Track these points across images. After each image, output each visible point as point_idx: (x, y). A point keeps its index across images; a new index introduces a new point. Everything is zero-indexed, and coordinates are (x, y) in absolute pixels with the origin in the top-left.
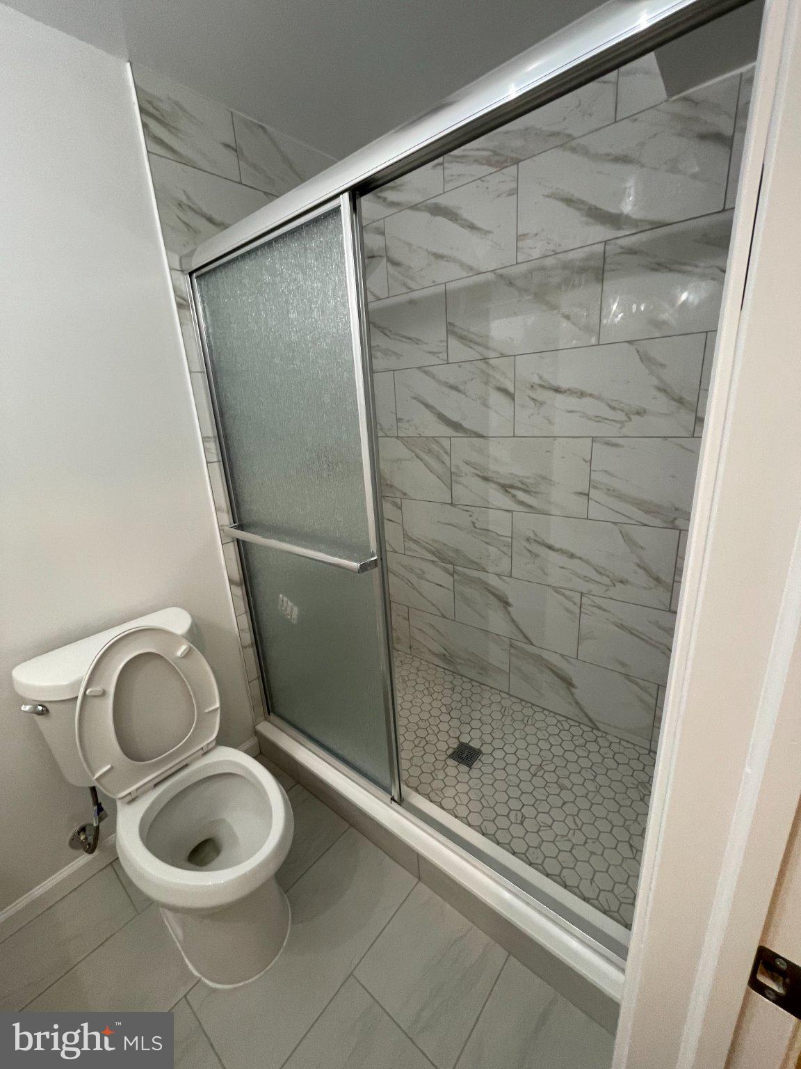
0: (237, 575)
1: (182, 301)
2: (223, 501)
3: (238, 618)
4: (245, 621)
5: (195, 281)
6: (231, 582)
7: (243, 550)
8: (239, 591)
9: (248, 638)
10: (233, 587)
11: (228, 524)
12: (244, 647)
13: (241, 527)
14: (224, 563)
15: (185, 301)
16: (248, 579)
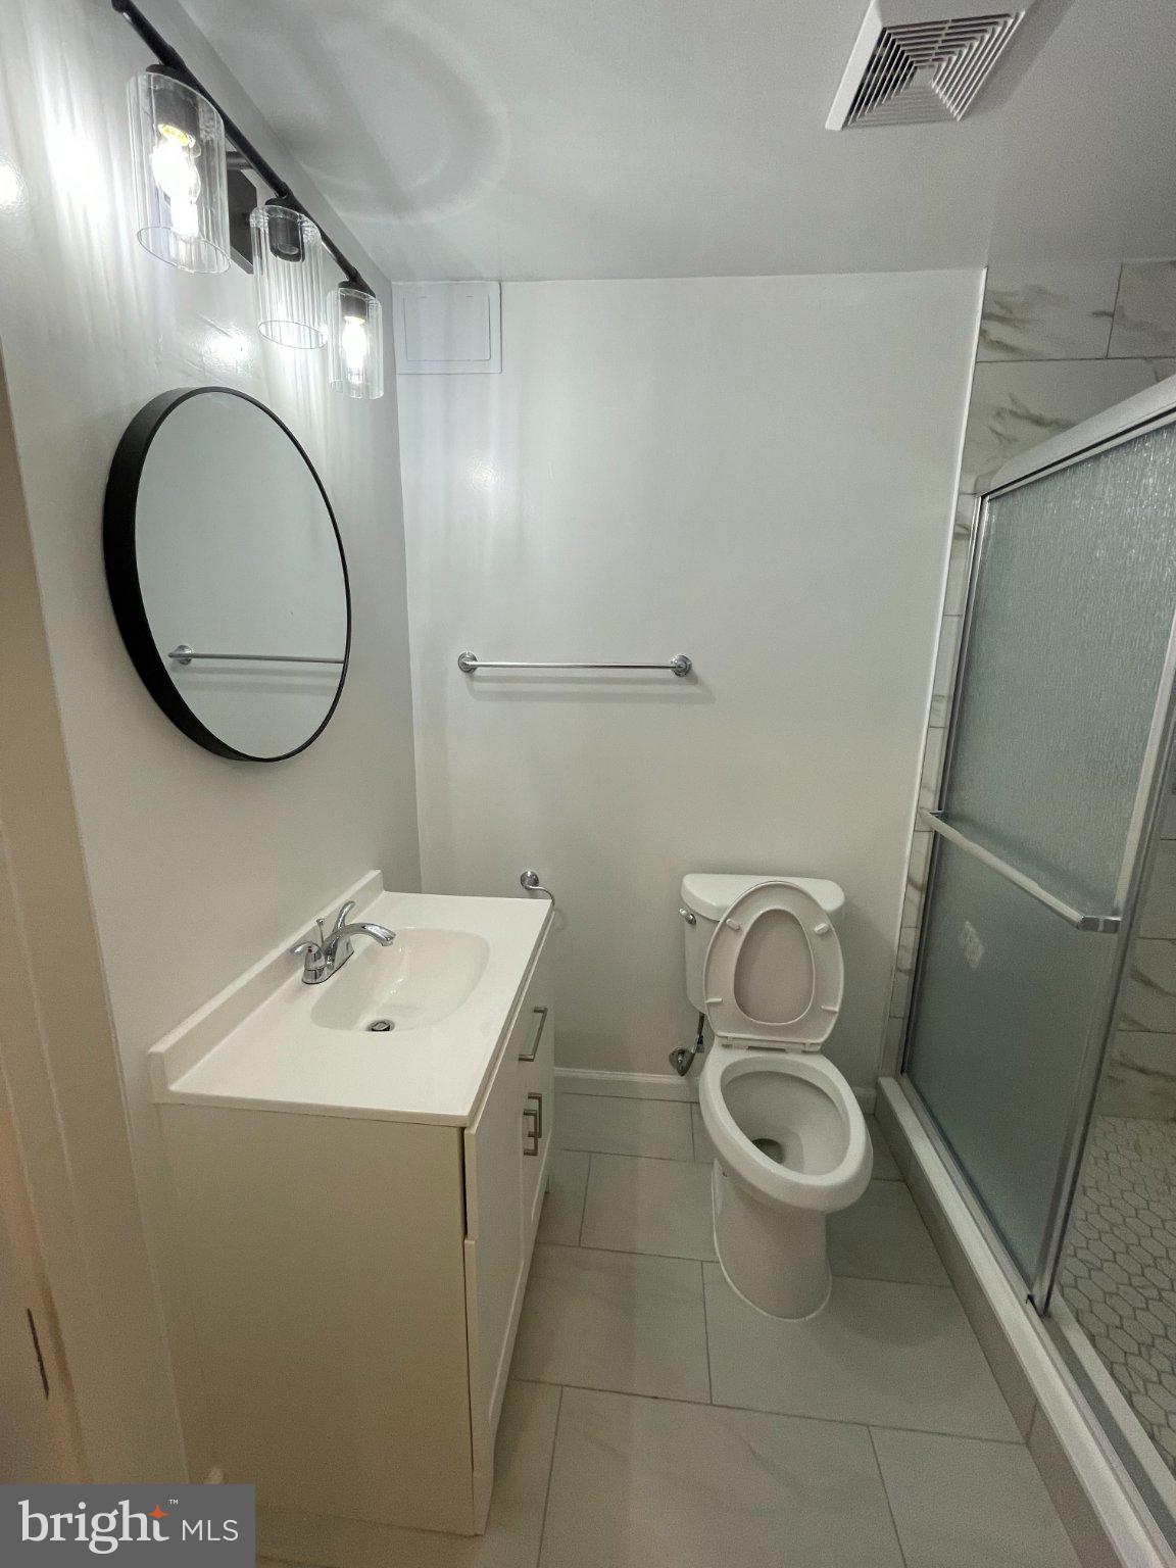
0: (920, 877)
1: (963, 531)
2: (934, 779)
3: (904, 929)
4: (911, 938)
5: (987, 505)
6: (910, 881)
7: (939, 849)
8: (917, 897)
9: (908, 961)
10: (911, 888)
11: (930, 807)
12: (898, 969)
13: (945, 817)
14: (909, 854)
15: (967, 529)
16: (933, 887)
